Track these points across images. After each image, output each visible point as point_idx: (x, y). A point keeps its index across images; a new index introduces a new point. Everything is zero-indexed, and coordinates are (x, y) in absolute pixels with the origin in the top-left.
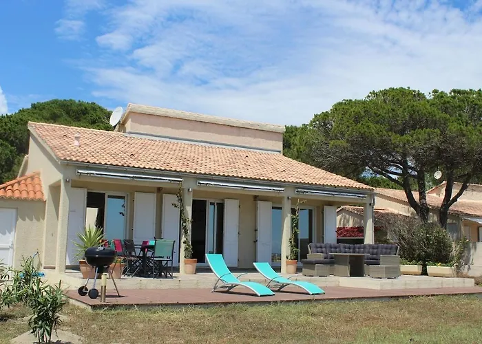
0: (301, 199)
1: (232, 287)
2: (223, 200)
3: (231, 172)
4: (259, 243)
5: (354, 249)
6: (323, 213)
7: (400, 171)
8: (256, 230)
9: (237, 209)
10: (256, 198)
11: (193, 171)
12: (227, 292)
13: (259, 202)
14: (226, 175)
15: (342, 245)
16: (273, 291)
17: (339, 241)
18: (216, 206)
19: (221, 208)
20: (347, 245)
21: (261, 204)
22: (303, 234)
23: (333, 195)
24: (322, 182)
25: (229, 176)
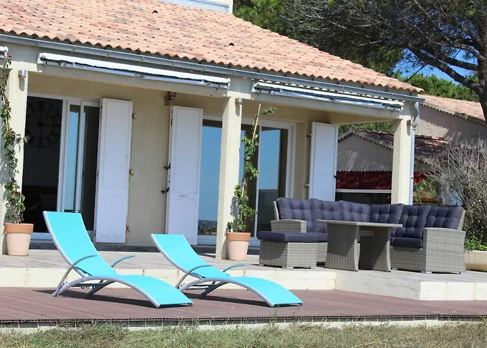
0: (265, 105)
1: (100, 286)
2: (99, 101)
3: (116, 40)
4: (172, 195)
5: (371, 213)
6: (309, 137)
7: (473, 61)
8: (167, 168)
9: (128, 122)
10: (169, 98)
11: (30, 33)
12: (91, 296)
13: (175, 108)
14: (104, 44)
15: (346, 204)
16: (189, 296)
17: (339, 197)
18: (83, 115)
19: (93, 118)
20: (356, 206)
21: (179, 112)
22: (267, 180)
23: (331, 98)
24: (309, 70)
25: (109, 47)
